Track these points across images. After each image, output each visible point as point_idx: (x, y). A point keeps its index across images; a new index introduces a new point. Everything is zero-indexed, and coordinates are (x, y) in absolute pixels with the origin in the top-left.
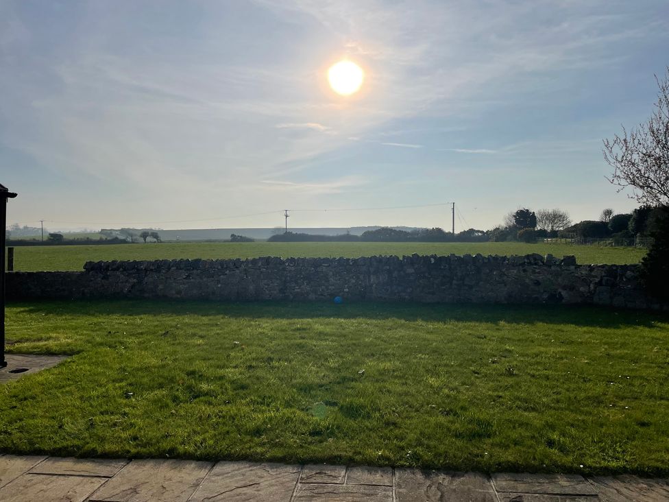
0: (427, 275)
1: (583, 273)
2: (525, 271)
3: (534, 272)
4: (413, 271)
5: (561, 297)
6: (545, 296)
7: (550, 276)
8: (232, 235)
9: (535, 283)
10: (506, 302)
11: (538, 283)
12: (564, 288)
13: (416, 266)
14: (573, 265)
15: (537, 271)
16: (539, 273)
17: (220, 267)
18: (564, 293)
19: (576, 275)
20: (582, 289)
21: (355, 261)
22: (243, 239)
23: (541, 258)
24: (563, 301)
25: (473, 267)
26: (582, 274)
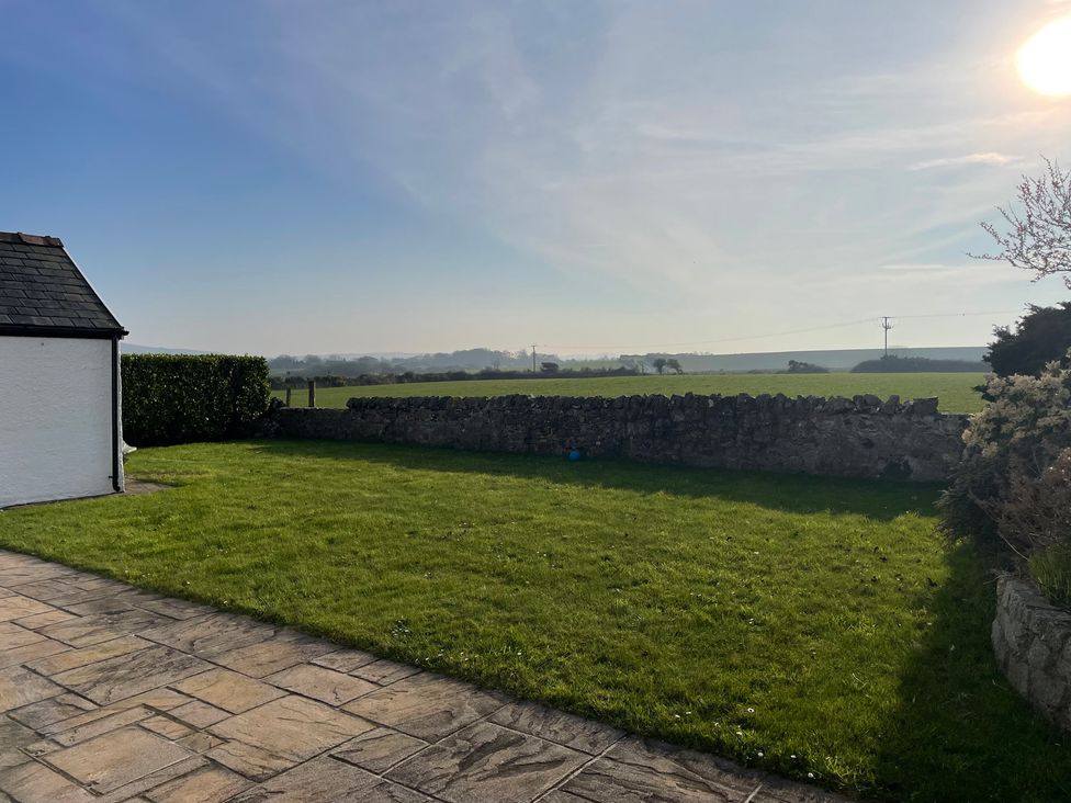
0: (701, 425)
1: (950, 429)
2: (848, 422)
3: (862, 426)
4: (682, 419)
5: (908, 468)
6: (881, 466)
7: (889, 433)
8: (791, 363)
9: (865, 444)
10: (816, 473)
11: (869, 444)
12: (915, 455)
13: (688, 412)
14: (930, 414)
15: (868, 423)
16: (871, 426)
17: (465, 407)
18: (913, 463)
19: (936, 432)
20: (946, 457)
21: (611, 401)
22: (808, 369)
23: (877, 402)
24: (912, 476)
25: (768, 414)
26: (946, 430)
